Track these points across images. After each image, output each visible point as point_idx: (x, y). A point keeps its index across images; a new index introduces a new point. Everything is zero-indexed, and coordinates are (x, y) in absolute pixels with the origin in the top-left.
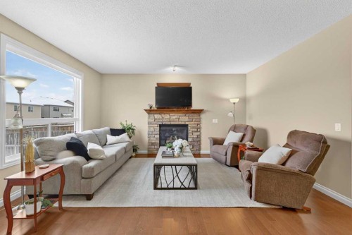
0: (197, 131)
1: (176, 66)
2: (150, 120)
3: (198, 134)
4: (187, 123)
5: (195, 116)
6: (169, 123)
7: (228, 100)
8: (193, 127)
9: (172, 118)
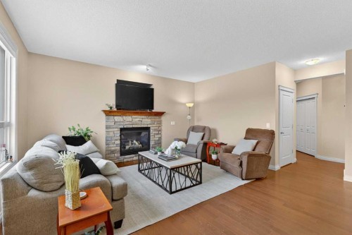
0: (158, 134)
1: (150, 65)
2: (109, 124)
3: (160, 136)
4: (149, 126)
5: (157, 118)
6: (131, 126)
7: (185, 104)
8: (155, 130)
9: (134, 120)
